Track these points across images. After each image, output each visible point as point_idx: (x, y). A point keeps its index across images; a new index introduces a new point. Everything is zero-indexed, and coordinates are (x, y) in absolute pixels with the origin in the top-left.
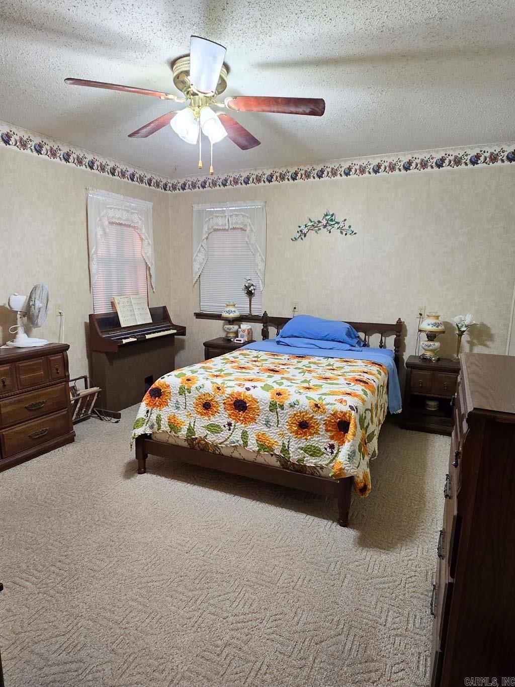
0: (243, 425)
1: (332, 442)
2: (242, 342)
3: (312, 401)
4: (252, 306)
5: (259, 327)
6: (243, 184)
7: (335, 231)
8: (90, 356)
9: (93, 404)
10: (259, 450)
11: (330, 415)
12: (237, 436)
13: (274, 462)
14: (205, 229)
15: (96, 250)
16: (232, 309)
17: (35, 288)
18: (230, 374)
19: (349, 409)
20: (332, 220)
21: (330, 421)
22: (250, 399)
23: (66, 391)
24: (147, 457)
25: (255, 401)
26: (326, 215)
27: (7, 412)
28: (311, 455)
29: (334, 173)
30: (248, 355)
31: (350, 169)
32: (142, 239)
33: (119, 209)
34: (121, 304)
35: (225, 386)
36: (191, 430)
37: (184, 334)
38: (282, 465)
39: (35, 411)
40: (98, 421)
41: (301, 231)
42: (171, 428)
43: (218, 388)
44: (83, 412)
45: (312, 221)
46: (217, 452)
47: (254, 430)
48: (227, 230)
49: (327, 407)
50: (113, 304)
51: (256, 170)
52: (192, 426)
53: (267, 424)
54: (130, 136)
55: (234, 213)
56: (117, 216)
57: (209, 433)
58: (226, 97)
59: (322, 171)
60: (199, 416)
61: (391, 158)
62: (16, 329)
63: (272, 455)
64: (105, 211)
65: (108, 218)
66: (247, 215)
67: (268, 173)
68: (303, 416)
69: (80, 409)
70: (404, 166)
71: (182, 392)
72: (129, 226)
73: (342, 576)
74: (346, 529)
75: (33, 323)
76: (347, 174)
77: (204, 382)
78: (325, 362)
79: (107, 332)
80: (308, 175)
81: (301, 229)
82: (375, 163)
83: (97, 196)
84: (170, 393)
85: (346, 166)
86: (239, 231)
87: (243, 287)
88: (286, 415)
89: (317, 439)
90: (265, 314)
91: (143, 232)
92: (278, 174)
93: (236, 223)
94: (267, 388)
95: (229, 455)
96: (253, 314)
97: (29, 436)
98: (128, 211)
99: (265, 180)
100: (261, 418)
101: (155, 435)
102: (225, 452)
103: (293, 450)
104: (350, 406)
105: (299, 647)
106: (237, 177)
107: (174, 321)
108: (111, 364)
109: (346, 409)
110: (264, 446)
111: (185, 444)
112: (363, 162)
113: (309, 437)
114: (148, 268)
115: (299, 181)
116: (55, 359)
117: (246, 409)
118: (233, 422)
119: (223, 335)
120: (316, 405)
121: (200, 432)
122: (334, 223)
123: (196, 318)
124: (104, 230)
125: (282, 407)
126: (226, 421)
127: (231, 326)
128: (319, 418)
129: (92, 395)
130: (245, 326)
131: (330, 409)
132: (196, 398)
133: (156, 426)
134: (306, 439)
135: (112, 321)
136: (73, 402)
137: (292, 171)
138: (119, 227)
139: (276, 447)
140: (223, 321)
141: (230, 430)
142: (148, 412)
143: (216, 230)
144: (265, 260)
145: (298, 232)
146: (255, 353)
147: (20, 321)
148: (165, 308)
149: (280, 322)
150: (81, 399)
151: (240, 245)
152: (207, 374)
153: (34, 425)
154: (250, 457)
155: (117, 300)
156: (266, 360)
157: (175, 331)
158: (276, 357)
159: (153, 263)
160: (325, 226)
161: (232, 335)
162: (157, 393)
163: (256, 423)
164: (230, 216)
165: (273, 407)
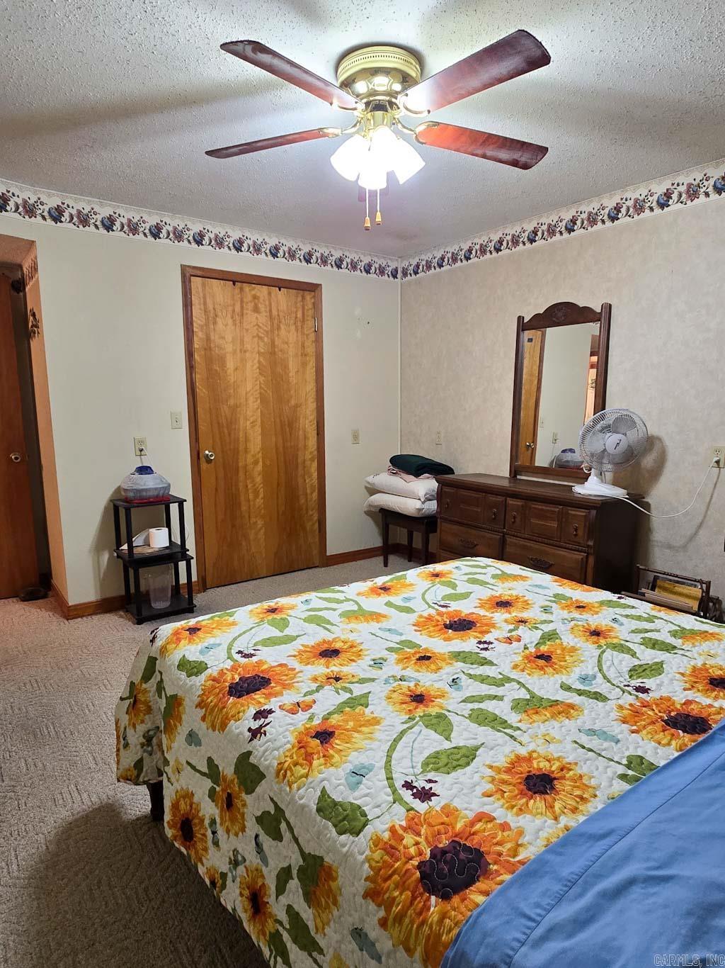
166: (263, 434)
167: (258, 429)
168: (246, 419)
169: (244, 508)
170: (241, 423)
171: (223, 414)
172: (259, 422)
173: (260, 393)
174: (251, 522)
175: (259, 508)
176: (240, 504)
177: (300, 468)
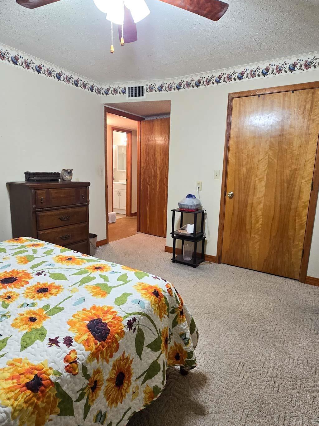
166: (267, 186)
167: (264, 183)
168: (256, 176)
169: (248, 227)
170: (253, 179)
171: (242, 172)
172: (265, 179)
173: (268, 161)
174: (251, 236)
175: (258, 229)
176: (245, 224)
177: (293, 211)
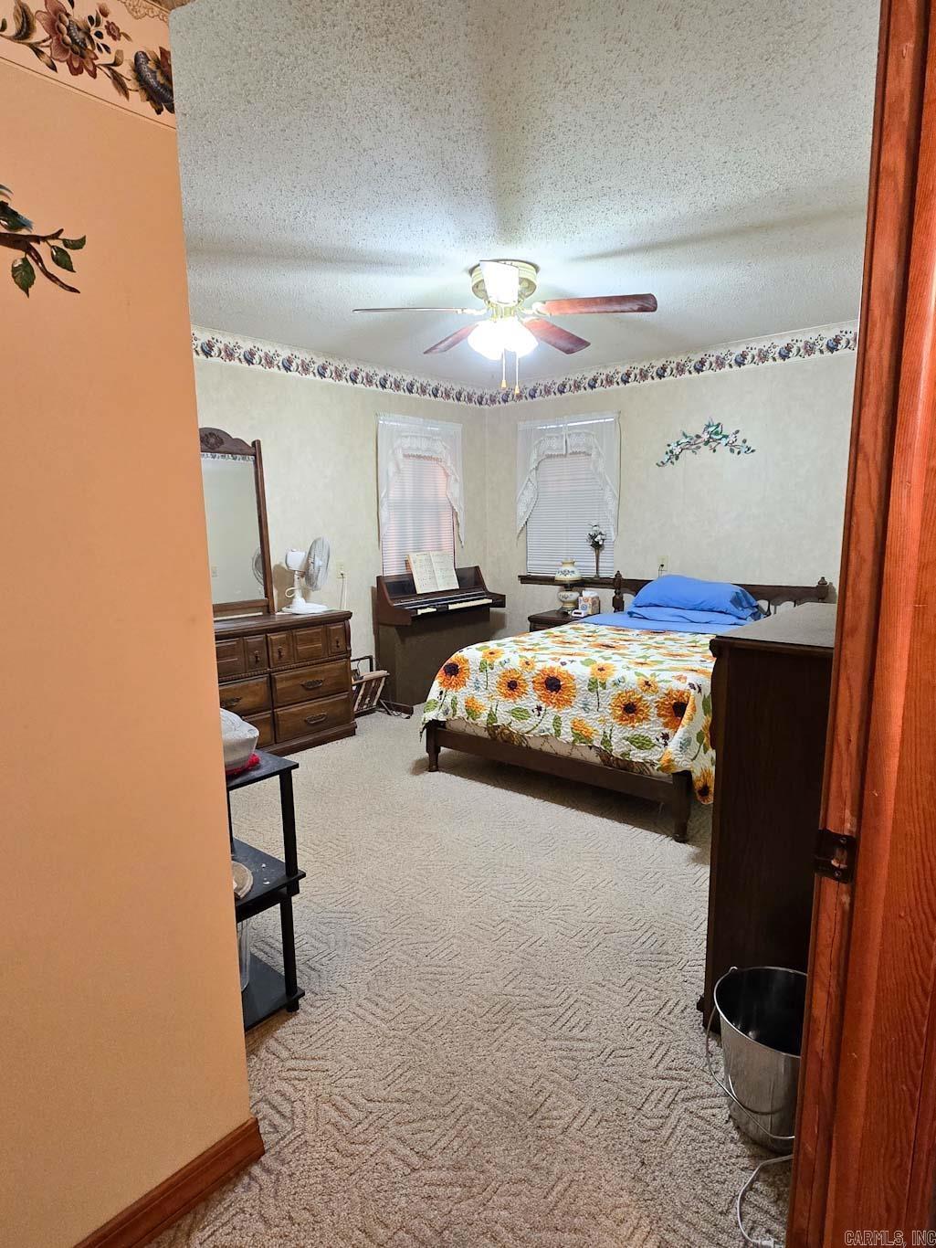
0: (555, 710)
1: (666, 731)
2: (582, 615)
3: (641, 677)
4: (600, 564)
5: (608, 594)
6: (588, 389)
7: (722, 449)
8: (376, 632)
9: (379, 693)
10: (574, 741)
11: (663, 696)
12: (547, 723)
13: (593, 757)
14: (534, 456)
15: (387, 492)
16: (569, 568)
17: (315, 542)
18: (547, 648)
19: (688, 687)
20: (717, 433)
21: (663, 703)
22: (565, 676)
23: (348, 673)
24: (439, 751)
25: (570, 677)
26: (709, 426)
27: (283, 688)
28: (638, 748)
29: (720, 363)
30: (583, 629)
31: (744, 356)
32: (447, 475)
33: (416, 437)
34: (418, 563)
35: (536, 660)
36: (492, 716)
37: (502, 605)
38: (603, 761)
39: (313, 690)
40: (385, 715)
41: (671, 452)
42: (469, 714)
43: (527, 663)
44: (367, 701)
45: (688, 435)
46: (524, 745)
47: (569, 715)
48: (565, 456)
49: (660, 684)
50: (407, 563)
51: (606, 367)
52: (494, 710)
53: (585, 707)
54: (425, 353)
55: (575, 431)
56: (414, 446)
57: (514, 719)
58: (534, 302)
59: (702, 363)
60: (503, 699)
61: (809, 335)
62: (292, 592)
63: (590, 747)
64: (399, 441)
65: (403, 449)
66: (593, 433)
67: (623, 370)
68: (630, 696)
69: (364, 697)
70: (827, 345)
71: (483, 668)
72: (430, 458)
73: (659, 884)
74: (682, 845)
75: (311, 585)
76: (740, 364)
77: (512, 656)
78: (689, 637)
79: (399, 599)
80: (681, 369)
81: (671, 448)
82: (781, 344)
83: (390, 422)
84: (468, 670)
85: (738, 351)
86: (582, 457)
87: (587, 537)
88: (609, 696)
89: (646, 727)
90: (618, 574)
91: (449, 465)
92: (638, 371)
93: (578, 445)
94: (588, 663)
95: (537, 748)
96: (602, 575)
97: (305, 721)
98: (428, 438)
99: (619, 380)
100: (578, 701)
101: (451, 723)
102: (535, 744)
103: (615, 741)
104: (690, 684)
105: (584, 933)
106: (578, 380)
107: (490, 588)
108: (403, 641)
109: (683, 686)
110: (581, 736)
111: (486, 735)
112: (764, 344)
113: (637, 724)
114: (455, 514)
115: (668, 379)
116: (337, 629)
117: (560, 689)
118: (543, 706)
119: (558, 606)
120: (647, 683)
121: (503, 719)
122: (720, 436)
123: (522, 583)
124: (398, 466)
125: (604, 685)
126: (534, 705)
127: (568, 594)
128: (650, 699)
129: (378, 679)
130: (589, 593)
131: (664, 688)
132: (499, 676)
133: (451, 711)
134: (633, 727)
135: (405, 586)
136: (354, 688)
137: (659, 364)
138: (417, 461)
139: (596, 737)
140: (558, 587)
141: (539, 715)
142: (441, 693)
143: (550, 457)
144: (618, 496)
145: (667, 453)
146: (592, 627)
147: (299, 582)
148: (477, 568)
149: (636, 586)
150: (364, 684)
151: (584, 476)
152: (515, 647)
153: (311, 708)
154: (564, 751)
155: (413, 557)
156: (604, 635)
157: (490, 601)
158: (621, 632)
159: (463, 507)
160: (707, 443)
161: (569, 606)
162: (453, 670)
163: (572, 707)
164: (569, 435)
165: (593, 685)
